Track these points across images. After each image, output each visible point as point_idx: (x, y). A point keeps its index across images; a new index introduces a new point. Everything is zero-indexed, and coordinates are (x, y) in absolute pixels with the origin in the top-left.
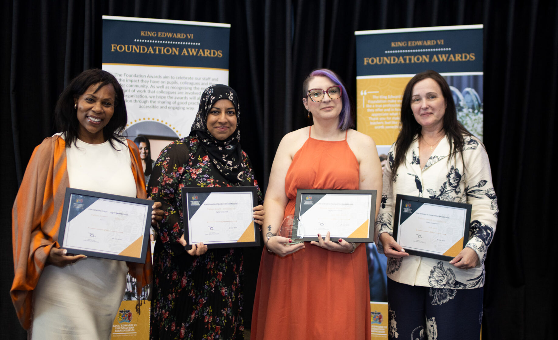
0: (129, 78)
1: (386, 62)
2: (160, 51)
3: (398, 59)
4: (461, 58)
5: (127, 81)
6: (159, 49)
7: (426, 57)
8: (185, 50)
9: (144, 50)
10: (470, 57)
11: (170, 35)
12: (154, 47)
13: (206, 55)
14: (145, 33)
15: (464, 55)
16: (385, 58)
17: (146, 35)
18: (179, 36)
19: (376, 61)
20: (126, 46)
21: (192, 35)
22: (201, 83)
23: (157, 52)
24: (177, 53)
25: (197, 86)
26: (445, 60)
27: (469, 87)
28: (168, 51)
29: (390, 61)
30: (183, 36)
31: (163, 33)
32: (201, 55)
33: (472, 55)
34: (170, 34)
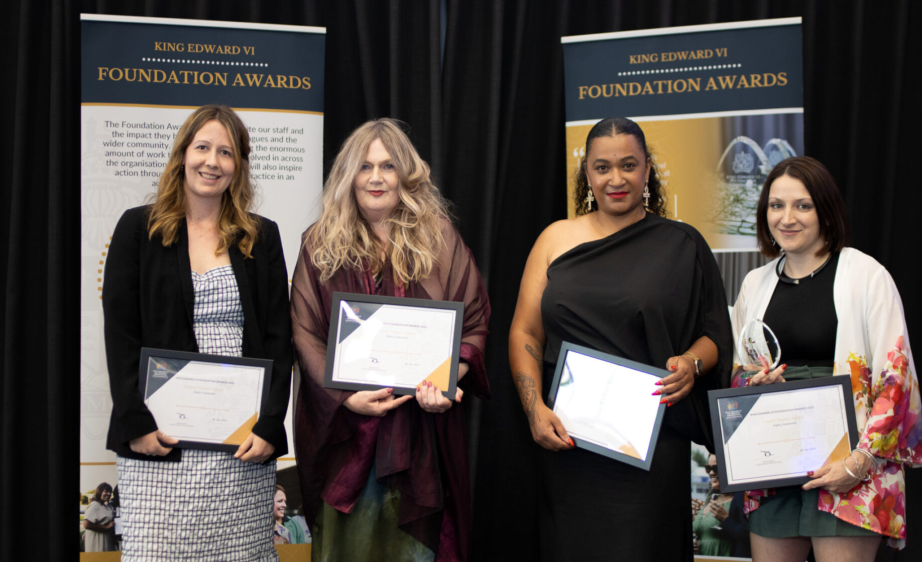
0: (131, 130)
1: (620, 92)
2: (191, 78)
3: (643, 86)
4: (762, 81)
5: (129, 135)
6: (189, 74)
7: (696, 82)
8: (239, 76)
9: (160, 76)
10: (778, 80)
11: (210, 49)
12: (181, 72)
13: (279, 86)
14: (162, 46)
15: (766, 76)
16: (618, 86)
17: (165, 49)
18: (227, 50)
19: (602, 91)
20: (127, 70)
21: (253, 48)
22: (269, 139)
23: (186, 82)
24: (225, 83)
25: (263, 144)
26: (731, 86)
27: (777, 137)
28: (207, 78)
29: (628, 92)
30: (236, 50)
31: (197, 46)
32: (269, 85)
33: (782, 76)
34: (210, 46)
